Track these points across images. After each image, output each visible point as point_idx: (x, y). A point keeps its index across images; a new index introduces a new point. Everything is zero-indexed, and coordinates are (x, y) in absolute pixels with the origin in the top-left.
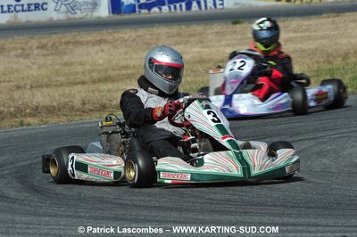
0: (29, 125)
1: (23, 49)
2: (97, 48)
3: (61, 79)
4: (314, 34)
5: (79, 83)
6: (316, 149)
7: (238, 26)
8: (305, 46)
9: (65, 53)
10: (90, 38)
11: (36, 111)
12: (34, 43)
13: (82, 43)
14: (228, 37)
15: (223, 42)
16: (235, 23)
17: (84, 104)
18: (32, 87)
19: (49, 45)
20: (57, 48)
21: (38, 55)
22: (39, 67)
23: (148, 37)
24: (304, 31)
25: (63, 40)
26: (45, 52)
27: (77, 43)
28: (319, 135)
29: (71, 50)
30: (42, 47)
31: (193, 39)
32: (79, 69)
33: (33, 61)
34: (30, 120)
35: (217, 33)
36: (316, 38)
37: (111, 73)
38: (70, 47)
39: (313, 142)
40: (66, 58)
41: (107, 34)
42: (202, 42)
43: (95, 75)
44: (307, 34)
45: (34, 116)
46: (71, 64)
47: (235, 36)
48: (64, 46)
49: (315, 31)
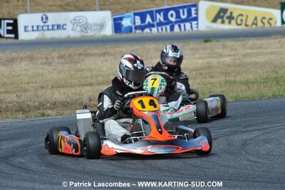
0: (49, 116)
1: (47, 58)
2: (102, 58)
3: (74, 81)
4: (265, 51)
5: (87, 85)
6: (263, 137)
7: (208, 43)
8: (257, 60)
9: (78, 62)
10: (97, 51)
11: (54, 105)
12: (55, 54)
13: (91, 55)
14: (201, 52)
15: (197, 56)
16: (206, 41)
17: (90, 100)
18: (52, 87)
19: (67, 56)
20: (72, 58)
21: (58, 63)
22: (59, 73)
23: (141, 51)
24: (258, 48)
25: (77, 52)
26: (63, 60)
27: (87, 55)
28: (265, 126)
29: (83, 60)
30: (61, 57)
32: (88, 74)
33: (54, 68)
34: (49, 112)
35: (192, 49)
36: (266, 54)
38: (82, 57)
39: (261, 132)
40: (79, 65)
41: (110, 49)
43: (100, 79)
44: (260, 50)
45: (53, 109)
46: (83, 70)
47: (208, 51)
48: (77, 57)
49: (266, 49)
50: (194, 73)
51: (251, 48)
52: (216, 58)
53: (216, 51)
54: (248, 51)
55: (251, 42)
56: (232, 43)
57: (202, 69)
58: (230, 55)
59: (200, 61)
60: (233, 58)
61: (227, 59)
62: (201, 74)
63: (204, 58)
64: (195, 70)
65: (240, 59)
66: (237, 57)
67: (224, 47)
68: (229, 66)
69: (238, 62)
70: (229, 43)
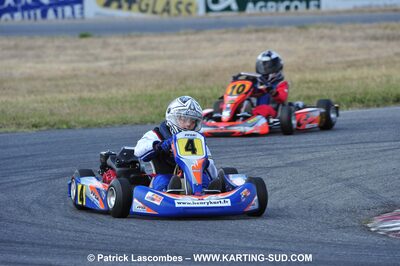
4: (162, 53)
8: (146, 66)
14: (70, 52)
16: (84, 36)
24: (153, 49)
31: (30, 53)
35: (58, 47)
36: (159, 58)
42: (38, 57)
44: (155, 52)
47: (77, 52)
49: (164, 50)
50: (48, 83)
51: (143, 49)
52: (88, 61)
53: (92, 51)
54: (138, 53)
55: (144, 41)
56: (118, 40)
57: (62, 78)
58: (109, 59)
59: (64, 67)
60: (112, 62)
61: (104, 64)
62: (57, 86)
63: (72, 61)
64: (49, 79)
65: (122, 64)
66: (119, 61)
67: (105, 45)
68: (103, 74)
69: (118, 69)
70: (114, 40)
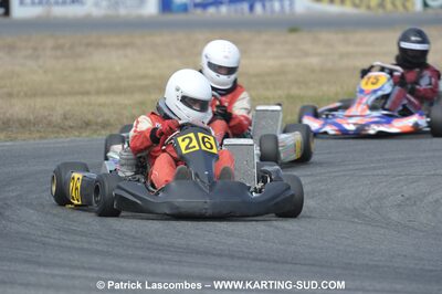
1: (35, 49)
2: (121, 52)
3: (64, 87)
4: (377, 49)
7: (293, 37)
10: (116, 41)
11: (6, 125)
12: (50, 43)
13: (105, 46)
14: (278, 47)
15: (270, 53)
16: (293, 30)
18: (25, 95)
21: (50, 57)
22: (45, 72)
24: (367, 45)
25: (85, 41)
26: (59, 53)
27: (100, 45)
29: (90, 54)
30: (58, 47)
32: (89, 76)
33: (41, 64)
37: (124, 83)
38: (90, 50)
43: (104, 85)
46: (84, 70)
48: (83, 48)
50: (254, 80)
52: (297, 57)
53: (302, 47)
54: (351, 49)
55: (358, 36)
57: (269, 74)
58: (320, 54)
59: (271, 63)
60: (323, 58)
61: (314, 61)
62: (263, 82)
63: (279, 58)
64: (257, 76)
66: (330, 58)
67: (316, 40)
68: (313, 71)
69: (329, 65)
70: (325, 36)
